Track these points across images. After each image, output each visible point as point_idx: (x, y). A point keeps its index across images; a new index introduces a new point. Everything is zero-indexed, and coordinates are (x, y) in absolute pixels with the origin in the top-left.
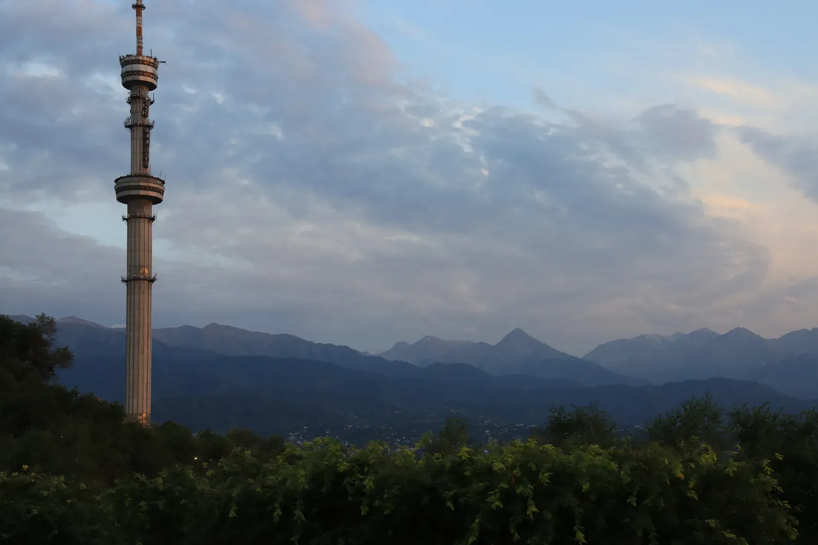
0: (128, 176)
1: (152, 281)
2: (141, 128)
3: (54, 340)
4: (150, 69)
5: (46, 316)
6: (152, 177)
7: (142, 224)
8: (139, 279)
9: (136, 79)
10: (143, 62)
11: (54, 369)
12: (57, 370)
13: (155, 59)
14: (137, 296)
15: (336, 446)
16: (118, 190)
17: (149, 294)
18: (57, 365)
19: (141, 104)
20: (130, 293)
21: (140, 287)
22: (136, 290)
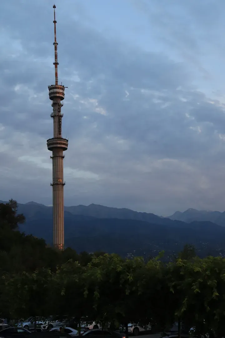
0: (52, 139)
1: (64, 185)
2: (58, 117)
3: (17, 211)
4: (61, 91)
5: (13, 200)
6: (63, 139)
7: (59, 160)
8: (58, 184)
9: (55, 95)
10: (58, 88)
11: (17, 224)
12: (18, 224)
13: (63, 86)
14: (57, 192)
15: (117, 258)
16: (48, 145)
17: (62, 190)
18: (18, 222)
19: (58, 107)
20: (54, 190)
21: (58, 188)
22: (57, 189)
